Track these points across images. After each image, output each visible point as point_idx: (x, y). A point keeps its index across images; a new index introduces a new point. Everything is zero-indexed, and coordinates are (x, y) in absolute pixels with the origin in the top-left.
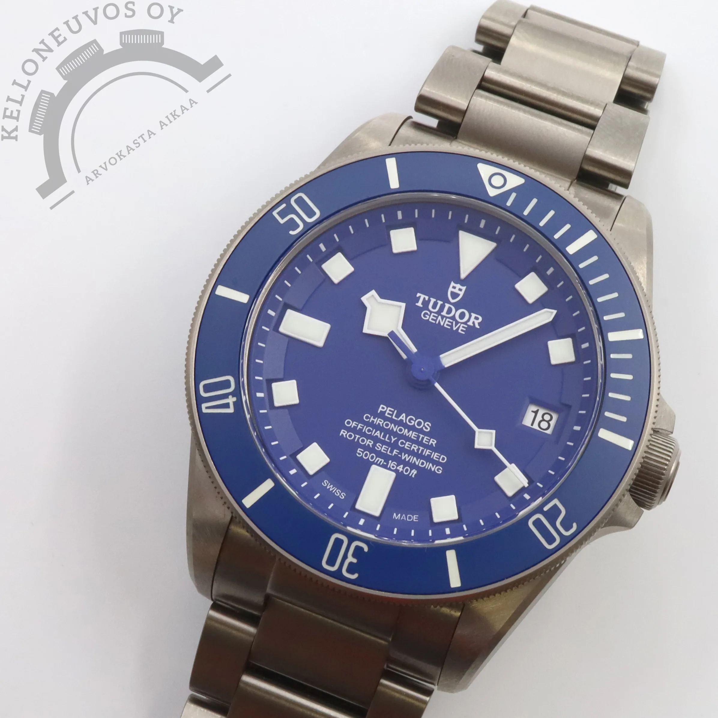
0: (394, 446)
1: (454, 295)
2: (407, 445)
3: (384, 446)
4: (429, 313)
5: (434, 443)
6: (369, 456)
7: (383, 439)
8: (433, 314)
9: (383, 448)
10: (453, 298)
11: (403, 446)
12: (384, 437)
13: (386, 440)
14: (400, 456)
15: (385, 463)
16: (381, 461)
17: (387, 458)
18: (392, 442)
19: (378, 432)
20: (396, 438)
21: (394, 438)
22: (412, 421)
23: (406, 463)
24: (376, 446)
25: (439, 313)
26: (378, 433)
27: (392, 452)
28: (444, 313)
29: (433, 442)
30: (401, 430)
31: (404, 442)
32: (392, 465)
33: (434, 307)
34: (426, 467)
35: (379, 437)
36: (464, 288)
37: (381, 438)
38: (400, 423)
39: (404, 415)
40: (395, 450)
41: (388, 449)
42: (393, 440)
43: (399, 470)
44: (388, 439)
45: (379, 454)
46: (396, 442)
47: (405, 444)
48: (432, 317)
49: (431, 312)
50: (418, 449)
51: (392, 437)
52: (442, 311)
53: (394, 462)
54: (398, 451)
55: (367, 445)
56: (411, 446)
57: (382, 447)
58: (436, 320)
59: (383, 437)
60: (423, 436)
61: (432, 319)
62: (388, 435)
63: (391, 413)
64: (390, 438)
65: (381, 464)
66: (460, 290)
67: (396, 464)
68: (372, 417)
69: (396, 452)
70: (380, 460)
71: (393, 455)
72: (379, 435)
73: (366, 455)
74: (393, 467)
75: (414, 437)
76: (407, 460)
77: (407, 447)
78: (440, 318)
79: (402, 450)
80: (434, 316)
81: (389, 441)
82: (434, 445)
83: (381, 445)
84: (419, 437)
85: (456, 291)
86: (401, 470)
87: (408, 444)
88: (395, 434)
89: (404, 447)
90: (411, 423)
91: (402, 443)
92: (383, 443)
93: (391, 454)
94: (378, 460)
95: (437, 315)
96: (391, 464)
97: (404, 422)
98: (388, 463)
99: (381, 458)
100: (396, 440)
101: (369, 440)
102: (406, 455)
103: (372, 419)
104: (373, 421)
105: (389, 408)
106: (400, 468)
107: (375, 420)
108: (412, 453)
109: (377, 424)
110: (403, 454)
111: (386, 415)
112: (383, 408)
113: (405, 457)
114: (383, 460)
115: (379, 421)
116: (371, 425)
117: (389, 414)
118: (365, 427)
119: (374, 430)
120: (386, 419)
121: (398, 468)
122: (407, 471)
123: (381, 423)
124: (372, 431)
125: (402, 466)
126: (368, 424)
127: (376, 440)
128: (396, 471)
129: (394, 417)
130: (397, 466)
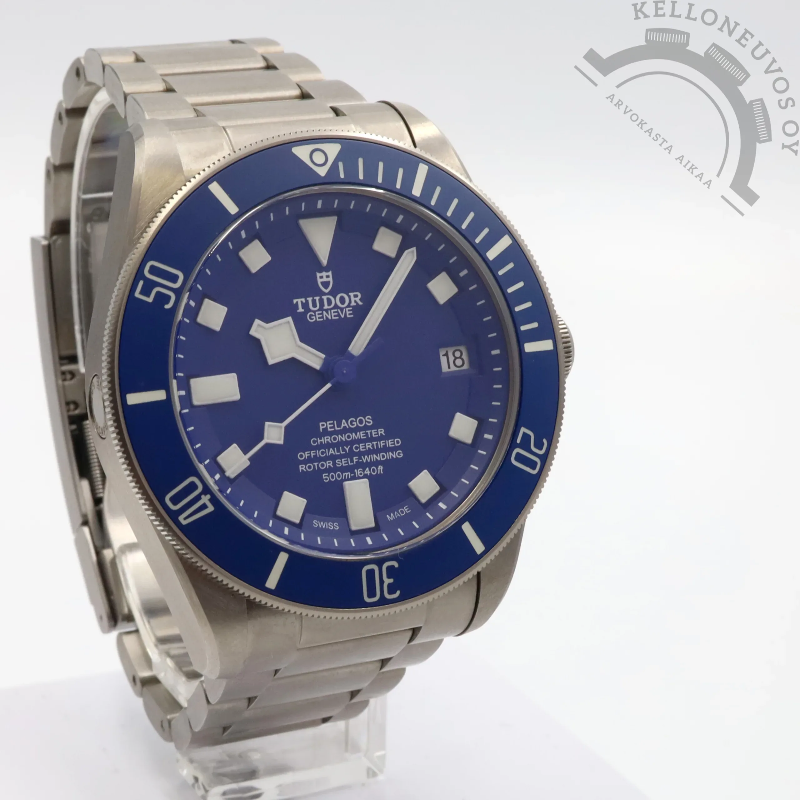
0: (351, 454)
1: (326, 284)
2: (361, 447)
3: (343, 460)
4: (313, 314)
5: (383, 433)
6: (336, 476)
7: (339, 453)
8: (317, 313)
9: (343, 462)
10: (326, 288)
11: (359, 450)
12: (338, 451)
13: (342, 453)
14: (361, 461)
15: (353, 475)
17: (351, 469)
18: (348, 452)
19: (331, 449)
20: (349, 447)
21: (347, 447)
22: (353, 423)
23: (369, 465)
24: (337, 464)
25: (321, 308)
26: (331, 451)
27: (352, 461)
28: (326, 307)
29: (382, 431)
30: (349, 437)
31: (358, 446)
35: (334, 454)
36: (330, 273)
37: (337, 453)
38: (345, 431)
39: (344, 421)
40: (354, 458)
41: (347, 460)
42: (347, 449)
43: (367, 474)
44: (342, 451)
45: (343, 469)
46: (351, 449)
47: (359, 448)
48: (317, 316)
49: (315, 312)
50: (373, 446)
51: (345, 447)
52: (324, 305)
53: (359, 470)
54: (357, 457)
55: (328, 467)
56: (365, 445)
57: (341, 462)
58: (322, 317)
59: (337, 452)
60: (370, 431)
61: (319, 318)
62: (341, 448)
63: (332, 426)
64: (344, 450)
65: (349, 477)
66: (328, 277)
67: (361, 470)
68: (318, 439)
69: (356, 459)
70: (347, 474)
71: (355, 463)
72: (333, 452)
73: (333, 477)
74: (361, 474)
75: (363, 436)
76: (369, 460)
77: (362, 449)
78: (325, 313)
79: (360, 454)
80: (319, 314)
81: (344, 453)
83: (340, 460)
84: (367, 434)
85: (325, 279)
86: (369, 473)
87: (362, 446)
88: (346, 443)
90: (354, 425)
91: (356, 448)
92: (341, 457)
93: (352, 464)
94: (345, 475)
95: (320, 312)
96: (358, 472)
97: (347, 427)
98: (355, 473)
99: (347, 472)
100: (350, 448)
101: (327, 462)
102: (366, 457)
103: (319, 441)
104: (321, 442)
105: (328, 423)
106: (367, 472)
107: (323, 440)
108: (369, 452)
109: (326, 443)
110: (363, 457)
111: (329, 430)
112: (323, 425)
113: (366, 459)
114: (349, 473)
115: (326, 440)
116: (321, 446)
117: (331, 428)
118: (317, 451)
119: (327, 450)
120: (331, 434)
121: (365, 472)
122: (374, 471)
123: (329, 440)
124: (325, 452)
125: (367, 469)
126: (318, 447)
127: (333, 458)
128: (365, 476)
129: (337, 429)
130: (364, 471)
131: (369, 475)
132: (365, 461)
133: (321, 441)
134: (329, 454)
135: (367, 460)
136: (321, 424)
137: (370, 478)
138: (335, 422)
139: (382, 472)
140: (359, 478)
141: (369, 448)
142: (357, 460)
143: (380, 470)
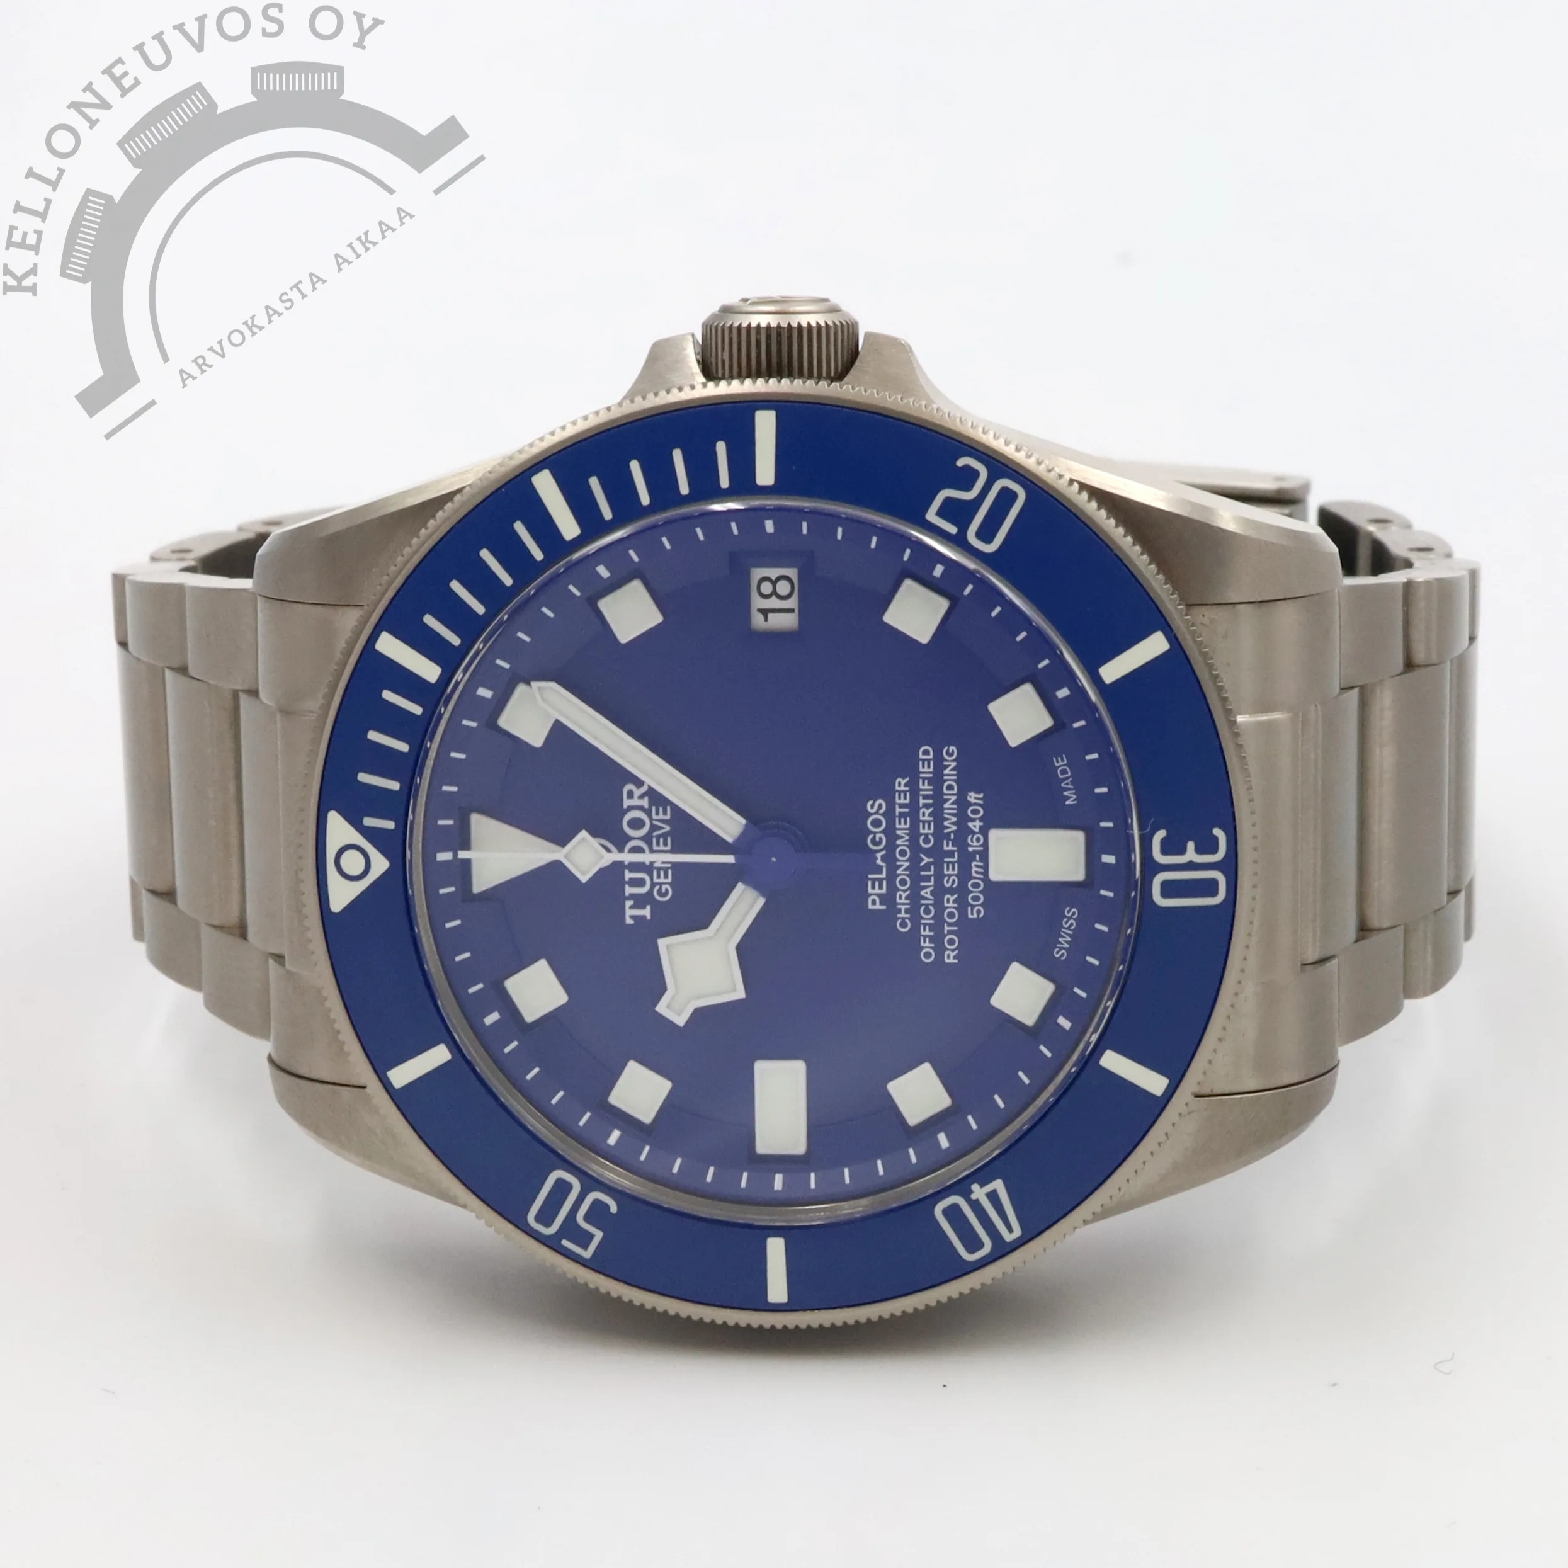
0: (938, 854)
2: (926, 831)
3: (946, 872)
4: (657, 887)
5: (903, 782)
6: (975, 892)
7: (932, 878)
8: (656, 880)
9: (950, 872)
11: (930, 837)
12: (928, 878)
13: (932, 873)
14: (952, 836)
15: (978, 857)
16: (977, 866)
17: (966, 860)
18: (931, 860)
19: (922, 893)
20: (922, 856)
21: (923, 860)
22: (877, 839)
23: (962, 819)
24: (952, 886)
26: (926, 893)
27: (951, 854)
29: (901, 784)
32: (975, 843)
33: (640, 883)
34: (955, 778)
35: (932, 888)
37: (932, 883)
38: (890, 858)
39: (871, 858)
40: (946, 848)
41: (948, 863)
42: (926, 860)
43: (980, 827)
44: (930, 870)
45: (964, 874)
46: (927, 852)
47: (927, 835)
48: (662, 880)
49: (653, 885)
50: (926, 806)
51: (922, 864)
53: (969, 841)
54: (945, 842)
55: (956, 905)
56: (924, 822)
57: (950, 876)
59: (930, 881)
60: (897, 806)
61: (666, 877)
62: (922, 873)
63: (877, 884)
64: (927, 867)
65: (980, 864)
67: (970, 837)
68: (898, 916)
69: (948, 845)
70: (974, 869)
71: (955, 849)
72: (929, 890)
73: (976, 899)
74: (978, 840)
75: (905, 823)
77: (929, 828)
79: (940, 834)
80: (659, 876)
81: (932, 868)
82: (907, 780)
83: (946, 879)
84: (902, 815)
86: (978, 824)
87: (924, 828)
88: (915, 861)
89: (932, 835)
90: (881, 839)
91: (927, 841)
92: (939, 876)
93: (956, 854)
94: (977, 872)
95: (655, 873)
96: (974, 845)
97: (884, 852)
98: (975, 852)
99: (971, 868)
100: (924, 855)
101: (946, 905)
102: (946, 823)
103: (903, 915)
104: (907, 911)
105: (870, 891)
106: (976, 826)
107: (903, 907)
108: (938, 816)
109: (908, 902)
110: (946, 831)
111: (884, 891)
112: (874, 902)
113: (950, 826)
114: (973, 864)
115: (902, 900)
116: (914, 911)
117: (881, 887)
118: (923, 921)
119: (922, 902)
120: (892, 889)
121: (977, 830)
122: (975, 812)
123: (904, 895)
124: (927, 905)
125: (970, 824)
126: (916, 919)
127: (940, 892)
128: (984, 831)
129: (884, 875)
130: (974, 833)
131: (981, 824)
132: (954, 828)
133: (903, 911)
134: (932, 898)
135: (953, 823)
136: (870, 906)
137: (989, 824)
138: (871, 876)
139: (981, 796)
140: (986, 844)
141: (930, 815)
142: (950, 843)
143: (976, 798)
